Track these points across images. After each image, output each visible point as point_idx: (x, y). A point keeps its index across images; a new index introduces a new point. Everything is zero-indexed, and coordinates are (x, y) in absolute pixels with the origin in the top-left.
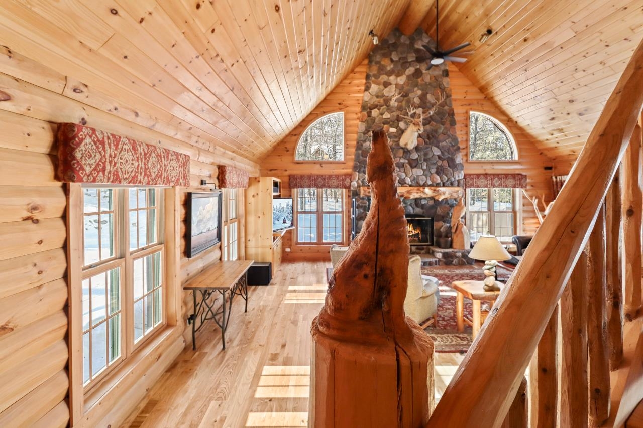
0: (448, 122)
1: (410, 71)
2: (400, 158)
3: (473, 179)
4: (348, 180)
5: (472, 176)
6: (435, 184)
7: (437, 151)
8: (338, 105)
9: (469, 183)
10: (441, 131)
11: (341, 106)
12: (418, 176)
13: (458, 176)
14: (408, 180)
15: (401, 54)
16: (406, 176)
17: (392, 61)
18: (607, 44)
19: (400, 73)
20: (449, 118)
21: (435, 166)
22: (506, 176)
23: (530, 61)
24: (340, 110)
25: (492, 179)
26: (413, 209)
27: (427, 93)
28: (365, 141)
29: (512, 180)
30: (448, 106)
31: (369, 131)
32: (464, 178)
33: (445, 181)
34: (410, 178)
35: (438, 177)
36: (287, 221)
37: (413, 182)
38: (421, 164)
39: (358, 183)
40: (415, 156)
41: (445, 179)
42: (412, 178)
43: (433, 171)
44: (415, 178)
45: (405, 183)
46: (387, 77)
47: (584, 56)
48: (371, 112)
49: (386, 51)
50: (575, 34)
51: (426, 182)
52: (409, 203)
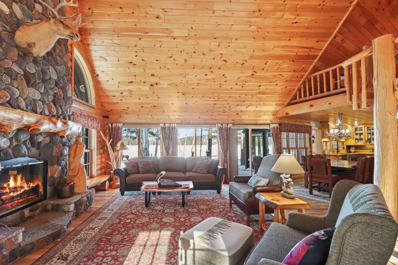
2: (13, 63)
3: (78, 116)
7: (54, 75)
12: (35, 100)
14: (23, 104)
16: (20, 95)
18: (195, 51)
21: (52, 93)
23: (148, 34)
26: (28, 149)
32: (73, 114)
34: (24, 100)
35: (54, 108)
37: (29, 108)
38: (39, 84)
40: (33, 68)
41: (60, 111)
43: (50, 98)
44: (30, 101)
47: (181, 51)
50: (187, 36)
51: (43, 110)
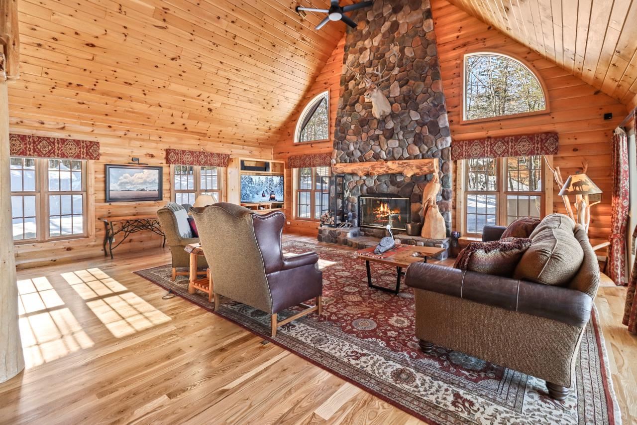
0: (429, 77)
1: (384, 27)
2: (375, 130)
3: (462, 146)
4: (328, 158)
5: (461, 143)
6: (413, 157)
7: (415, 116)
8: (325, 85)
9: (457, 153)
10: (419, 90)
11: (326, 86)
12: (393, 148)
13: (442, 145)
14: (383, 155)
15: (376, 11)
16: (381, 149)
17: (368, 22)
19: (375, 33)
20: (431, 71)
21: (413, 134)
22: (517, 138)
24: (326, 89)
25: (491, 145)
26: (388, 187)
27: (405, 47)
28: (343, 117)
29: (527, 144)
30: (429, 56)
31: (346, 106)
32: (451, 146)
33: (424, 152)
34: (385, 151)
35: (417, 148)
36: (266, 195)
37: (388, 156)
38: (397, 134)
39: (336, 161)
40: (390, 125)
41: (424, 149)
42: (387, 151)
43: (411, 140)
44: (389, 151)
45: (381, 158)
46: (362, 42)
48: (348, 85)
49: (361, 14)
51: (402, 155)
52: (383, 181)
